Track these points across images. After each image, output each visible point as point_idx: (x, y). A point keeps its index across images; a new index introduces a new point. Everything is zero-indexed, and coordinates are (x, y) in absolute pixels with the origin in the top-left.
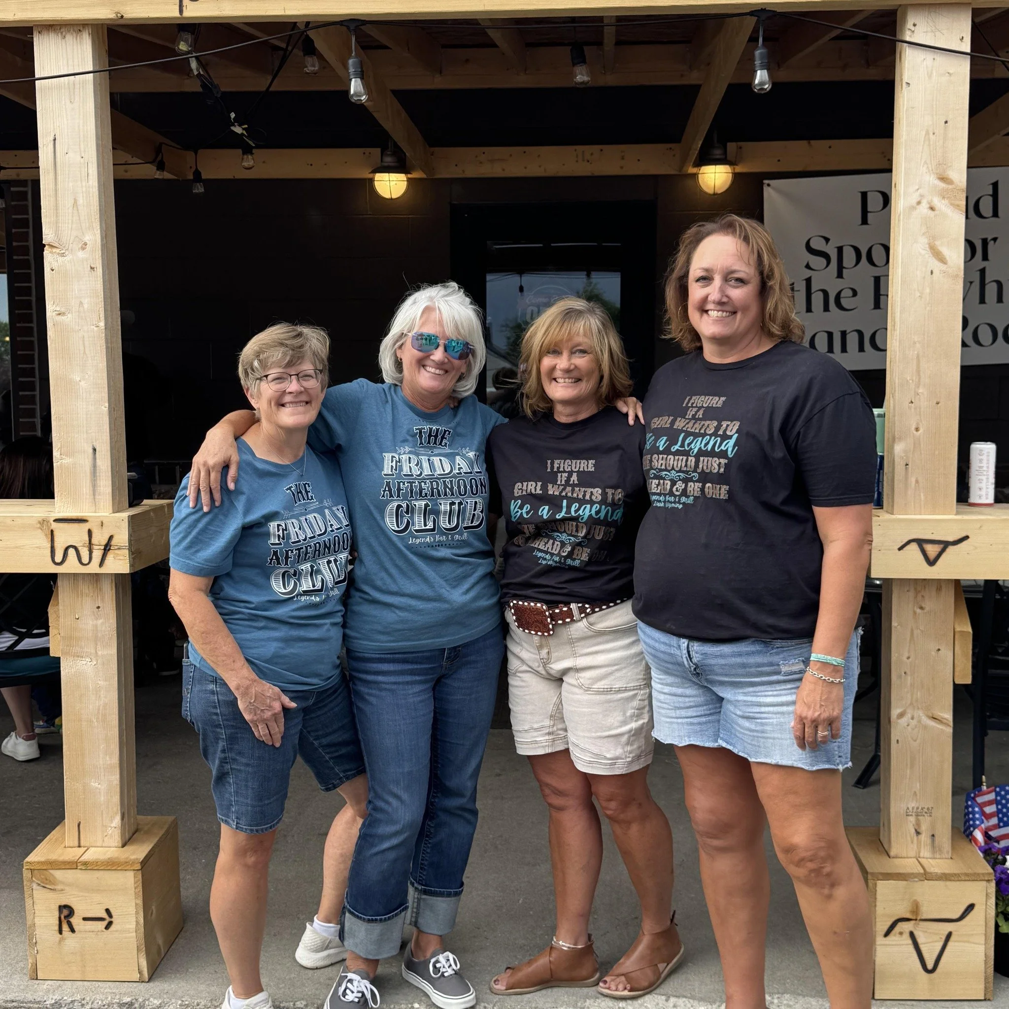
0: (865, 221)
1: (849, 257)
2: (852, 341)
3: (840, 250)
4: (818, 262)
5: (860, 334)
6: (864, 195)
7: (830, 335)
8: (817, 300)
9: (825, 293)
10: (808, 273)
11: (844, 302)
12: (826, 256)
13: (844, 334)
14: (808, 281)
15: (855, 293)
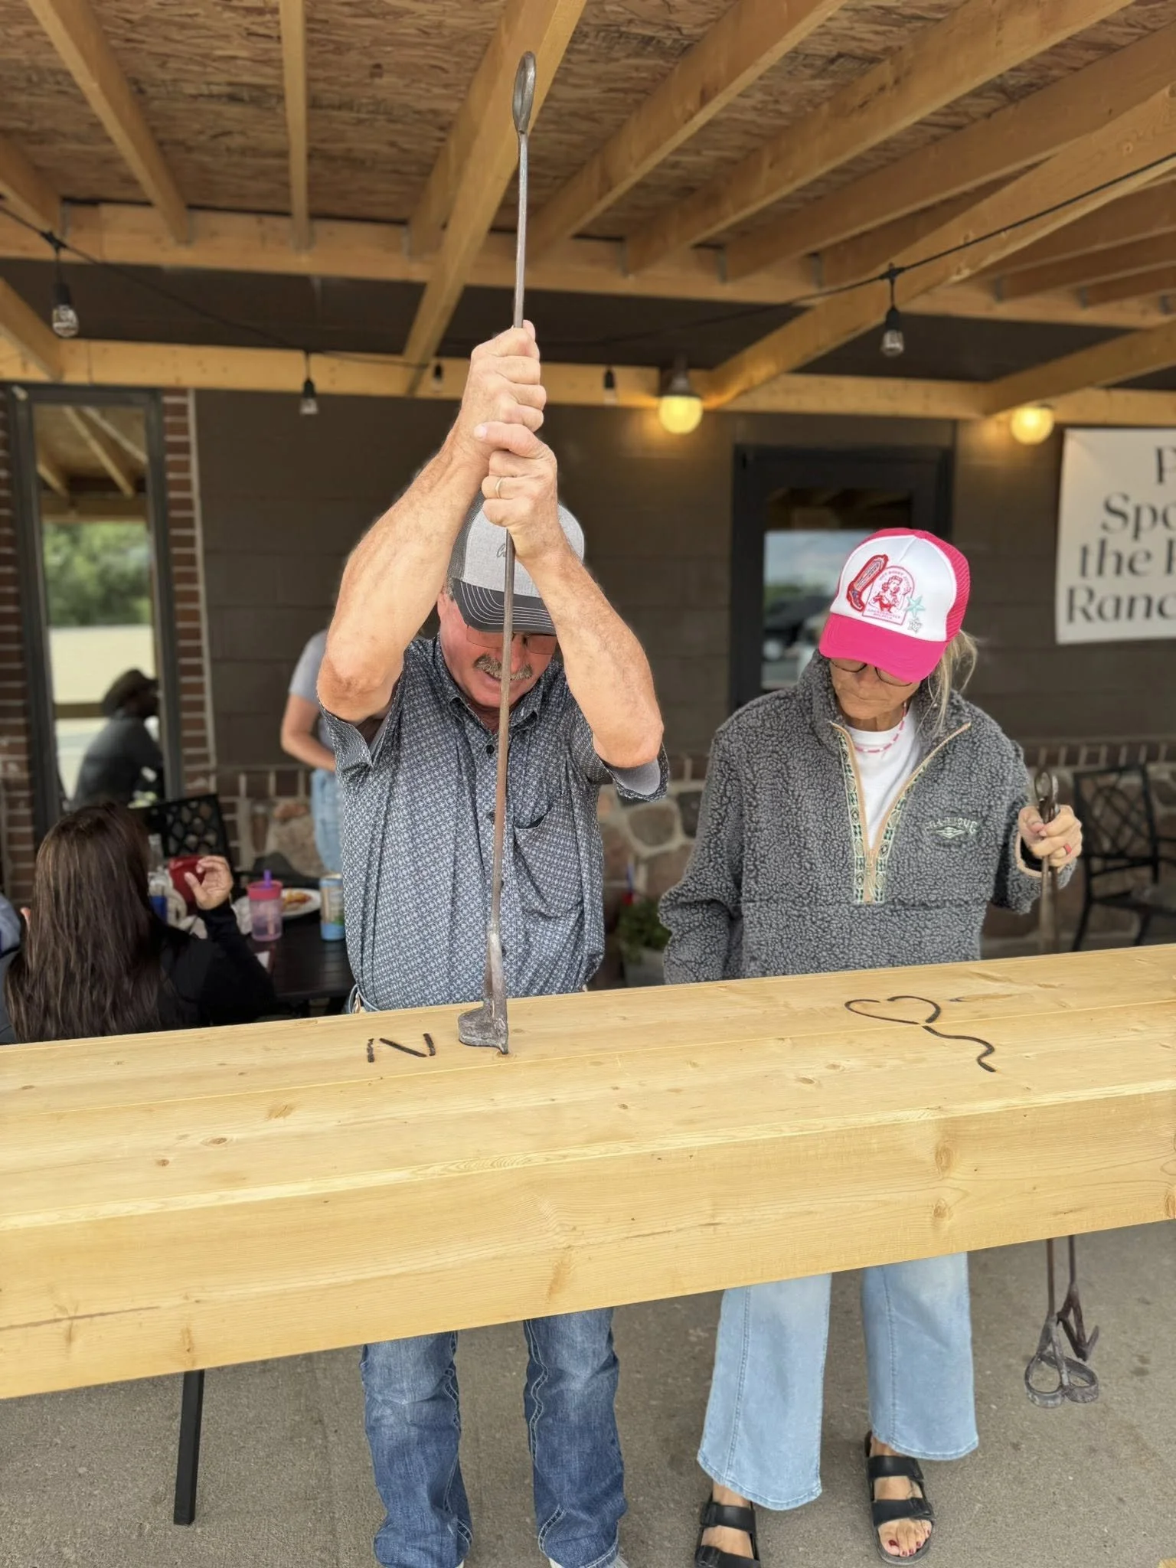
0: (1161, 479)
1: (1146, 518)
2: (1140, 607)
3: (1138, 511)
4: (1115, 522)
5: (1149, 601)
6: (1160, 454)
7: (1118, 601)
8: (1110, 562)
9: (1119, 557)
10: (1102, 534)
11: (1138, 566)
12: (1122, 515)
13: (1132, 601)
14: (1103, 544)
15: (1148, 556)
